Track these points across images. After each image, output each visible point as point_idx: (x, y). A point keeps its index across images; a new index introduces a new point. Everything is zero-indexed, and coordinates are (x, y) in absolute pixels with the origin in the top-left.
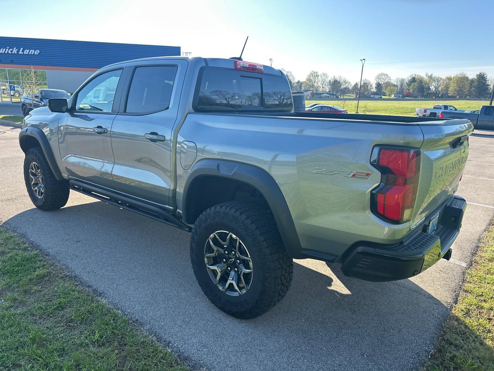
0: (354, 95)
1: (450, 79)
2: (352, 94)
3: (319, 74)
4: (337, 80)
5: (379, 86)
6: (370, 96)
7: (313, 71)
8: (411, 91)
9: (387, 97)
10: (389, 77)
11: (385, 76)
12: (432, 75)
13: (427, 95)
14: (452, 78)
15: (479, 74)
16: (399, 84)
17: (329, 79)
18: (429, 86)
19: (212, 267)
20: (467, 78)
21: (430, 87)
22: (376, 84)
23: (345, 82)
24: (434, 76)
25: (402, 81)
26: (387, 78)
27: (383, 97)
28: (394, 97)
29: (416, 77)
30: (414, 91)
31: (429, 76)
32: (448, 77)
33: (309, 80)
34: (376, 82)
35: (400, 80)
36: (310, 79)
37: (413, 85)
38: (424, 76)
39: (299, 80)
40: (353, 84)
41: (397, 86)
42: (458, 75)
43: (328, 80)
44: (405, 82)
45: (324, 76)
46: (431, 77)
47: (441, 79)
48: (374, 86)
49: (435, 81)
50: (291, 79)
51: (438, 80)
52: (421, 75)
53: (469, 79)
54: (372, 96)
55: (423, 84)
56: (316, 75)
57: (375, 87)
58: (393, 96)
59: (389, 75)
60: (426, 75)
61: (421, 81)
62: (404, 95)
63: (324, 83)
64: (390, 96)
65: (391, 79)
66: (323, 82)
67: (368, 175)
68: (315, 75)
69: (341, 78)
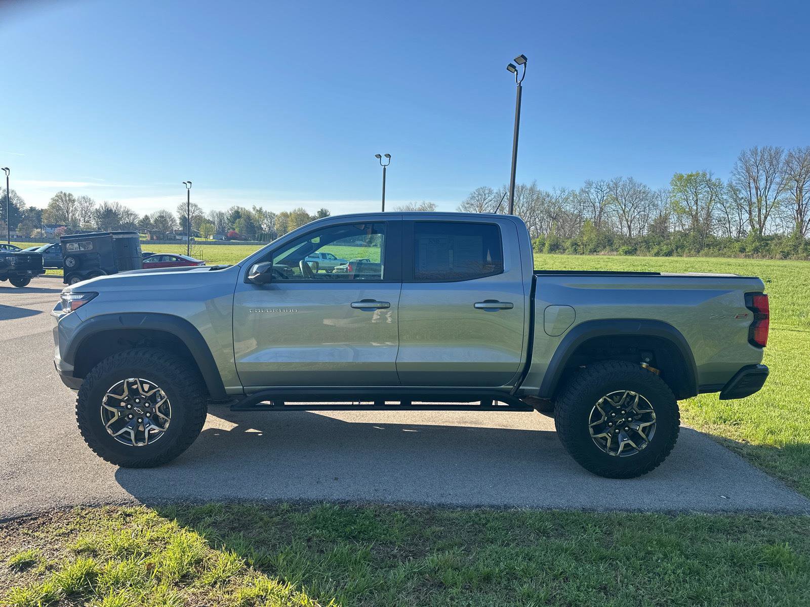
0: (147, 235)
1: (285, 215)
2: (143, 233)
3: (75, 196)
4: (111, 210)
5: (185, 221)
6: (175, 237)
7: (61, 192)
8: (237, 230)
9: (203, 239)
10: (199, 209)
11: (194, 207)
12: (261, 209)
13: (261, 237)
14: (289, 213)
15: (320, 210)
16: (216, 220)
17: (97, 206)
18: (260, 225)
19: (600, 436)
20: (307, 215)
21: (262, 226)
22: (180, 218)
23: (128, 213)
24: (265, 211)
25: (221, 215)
26: (197, 210)
27: (196, 239)
28: (214, 239)
29: (240, 210)
30: (241, 231)
31: (257, 210)
32: (283, 213)
33: (54, 206)
34: (179, 216)
35: (217, 214)
36: (58, 205)
37: (239, 222)
38: (252, 210)
39: (33, 206)
40: (141, 216)
41: (214, 223)
42: (295, 210)
43: (93, 209)
44: (225, 217)
45: (86, 202)
46: (260, 211)
47: (274, 215)
48: (178, 221)
49: (266, 217)
50: (16, 204)
51: (271, 216)
52: (247, 209)
53: (310, 216)
54: (178, 237)
55: (252, 221)
56: (69, 200)
57: (180, 224)
58: (211, 238)
59: (199, 206)
60: (254, 209)
61: (248, 217)
62: (229, 236)
63: (86, 213)
64: (206, 237)
65: (203, 211)
66: (84, 212)
67: (746, 315)
68: (66, 198)
69: (119, 206)
